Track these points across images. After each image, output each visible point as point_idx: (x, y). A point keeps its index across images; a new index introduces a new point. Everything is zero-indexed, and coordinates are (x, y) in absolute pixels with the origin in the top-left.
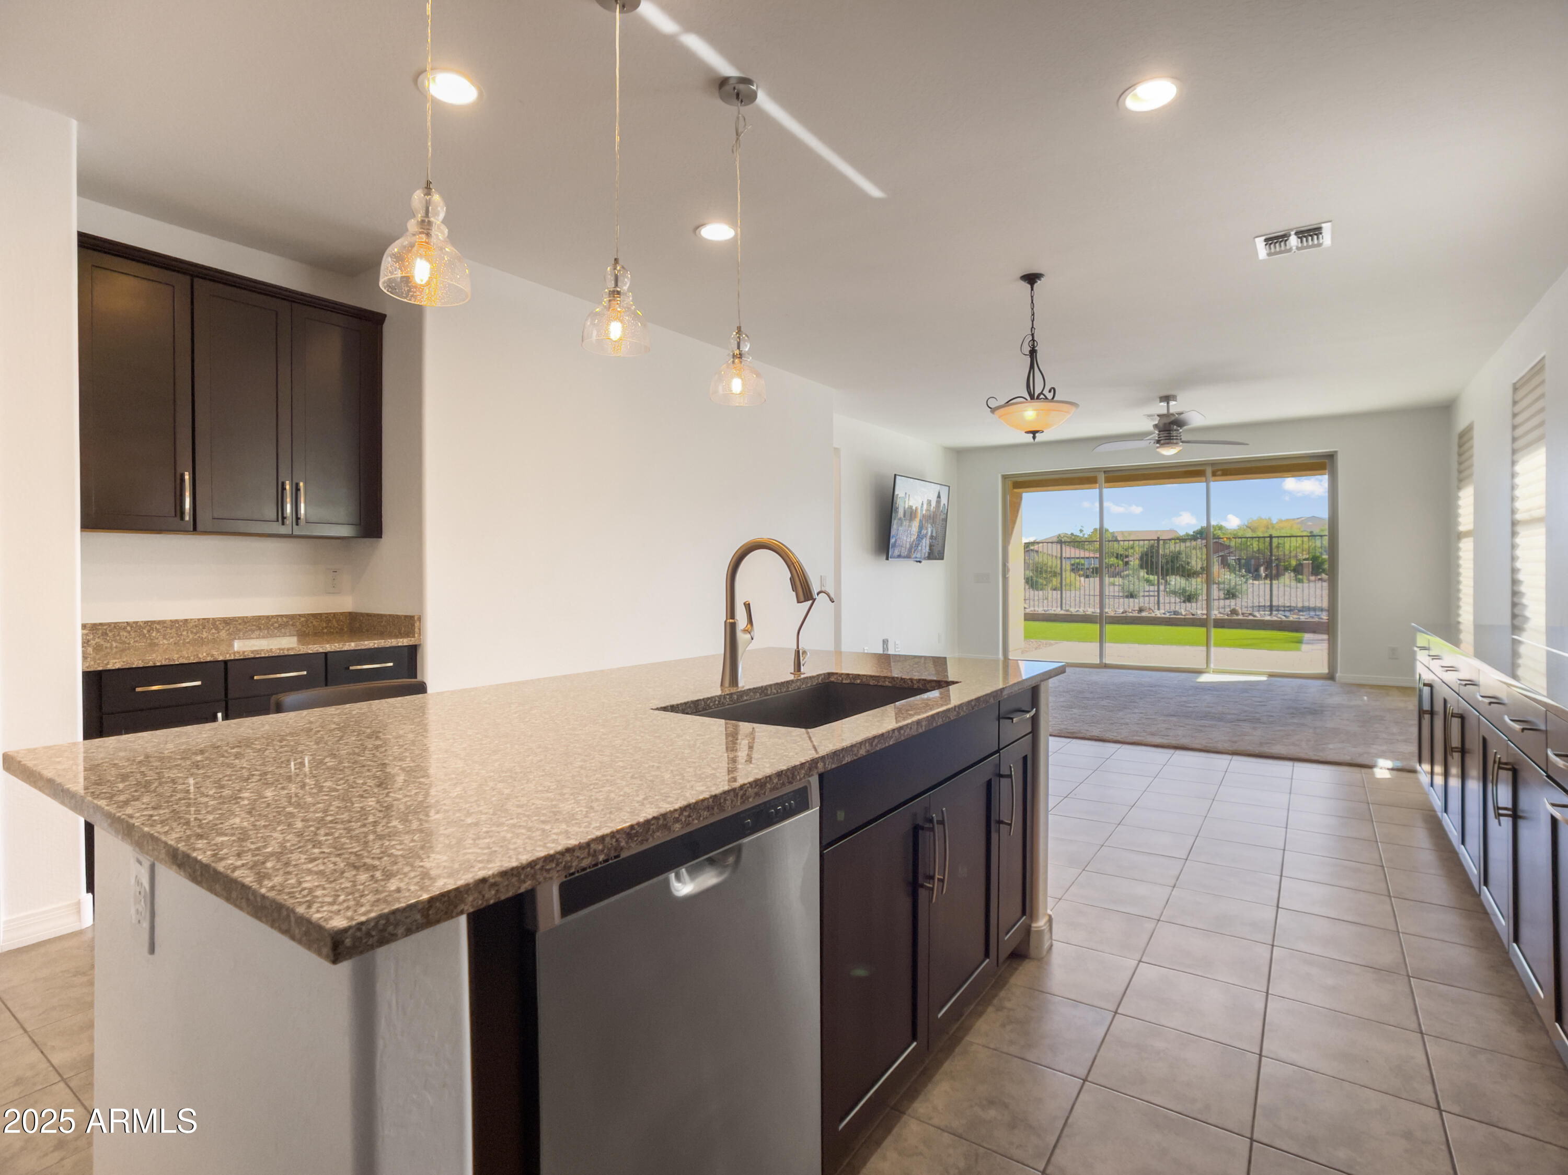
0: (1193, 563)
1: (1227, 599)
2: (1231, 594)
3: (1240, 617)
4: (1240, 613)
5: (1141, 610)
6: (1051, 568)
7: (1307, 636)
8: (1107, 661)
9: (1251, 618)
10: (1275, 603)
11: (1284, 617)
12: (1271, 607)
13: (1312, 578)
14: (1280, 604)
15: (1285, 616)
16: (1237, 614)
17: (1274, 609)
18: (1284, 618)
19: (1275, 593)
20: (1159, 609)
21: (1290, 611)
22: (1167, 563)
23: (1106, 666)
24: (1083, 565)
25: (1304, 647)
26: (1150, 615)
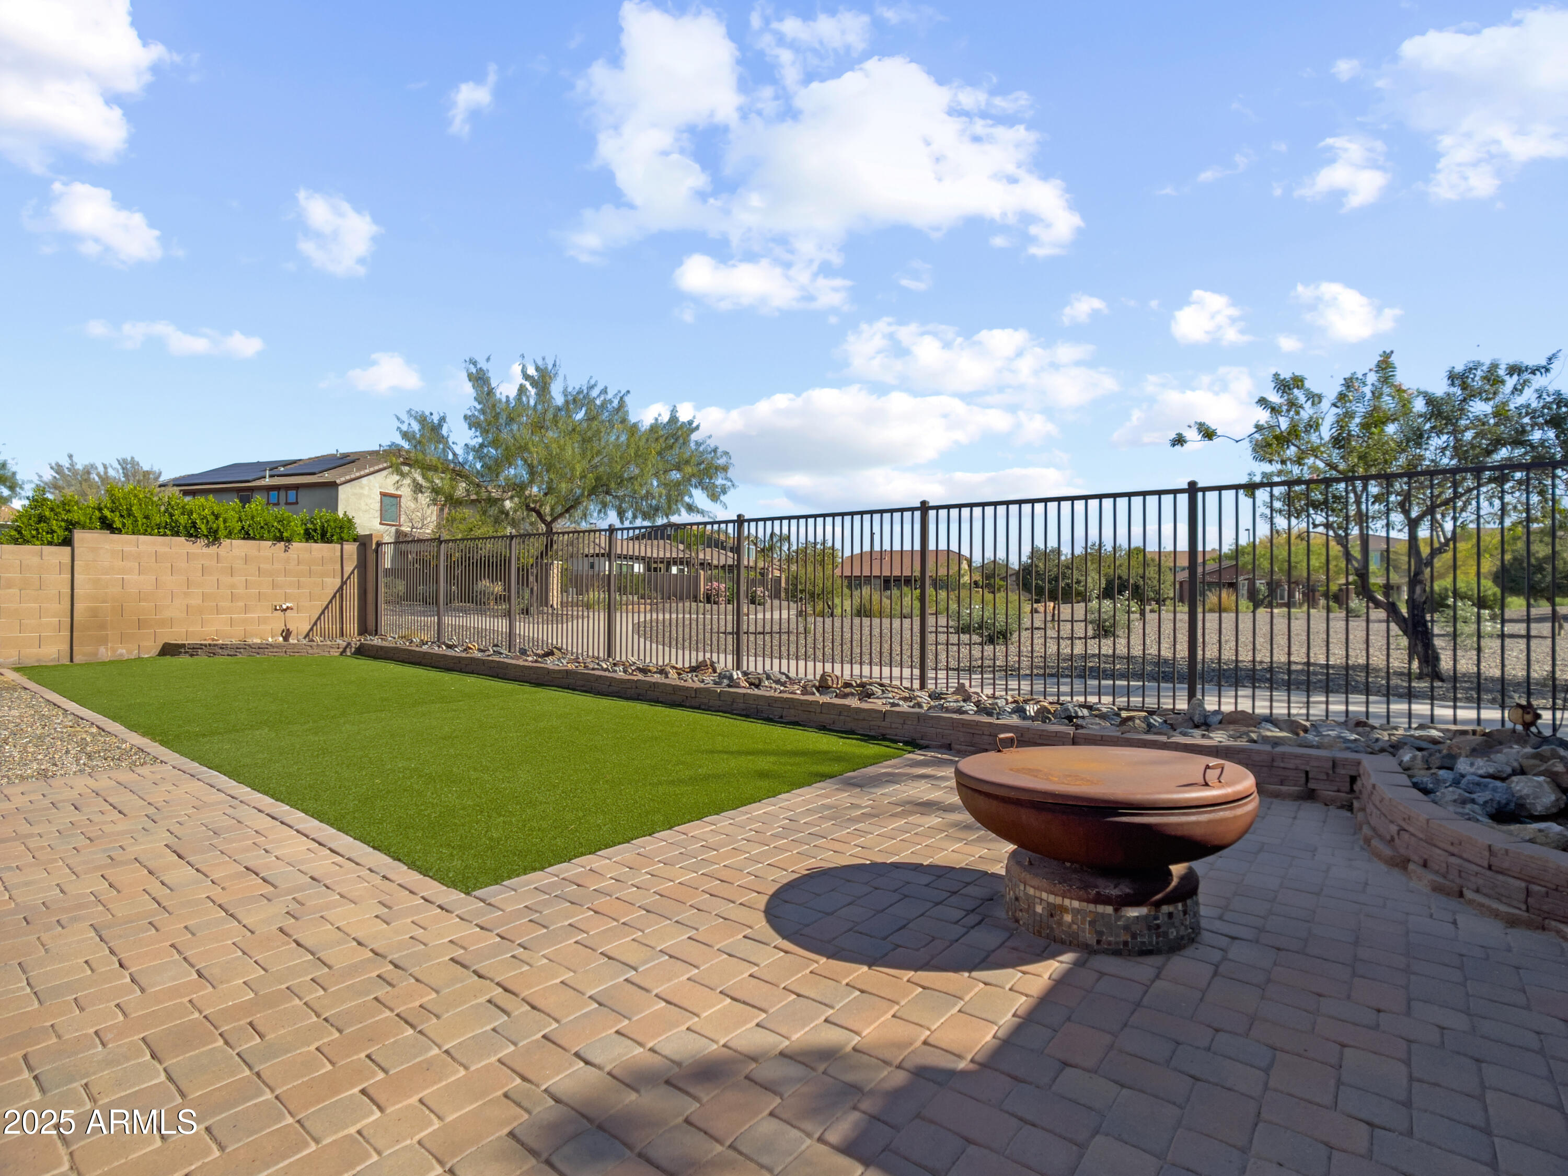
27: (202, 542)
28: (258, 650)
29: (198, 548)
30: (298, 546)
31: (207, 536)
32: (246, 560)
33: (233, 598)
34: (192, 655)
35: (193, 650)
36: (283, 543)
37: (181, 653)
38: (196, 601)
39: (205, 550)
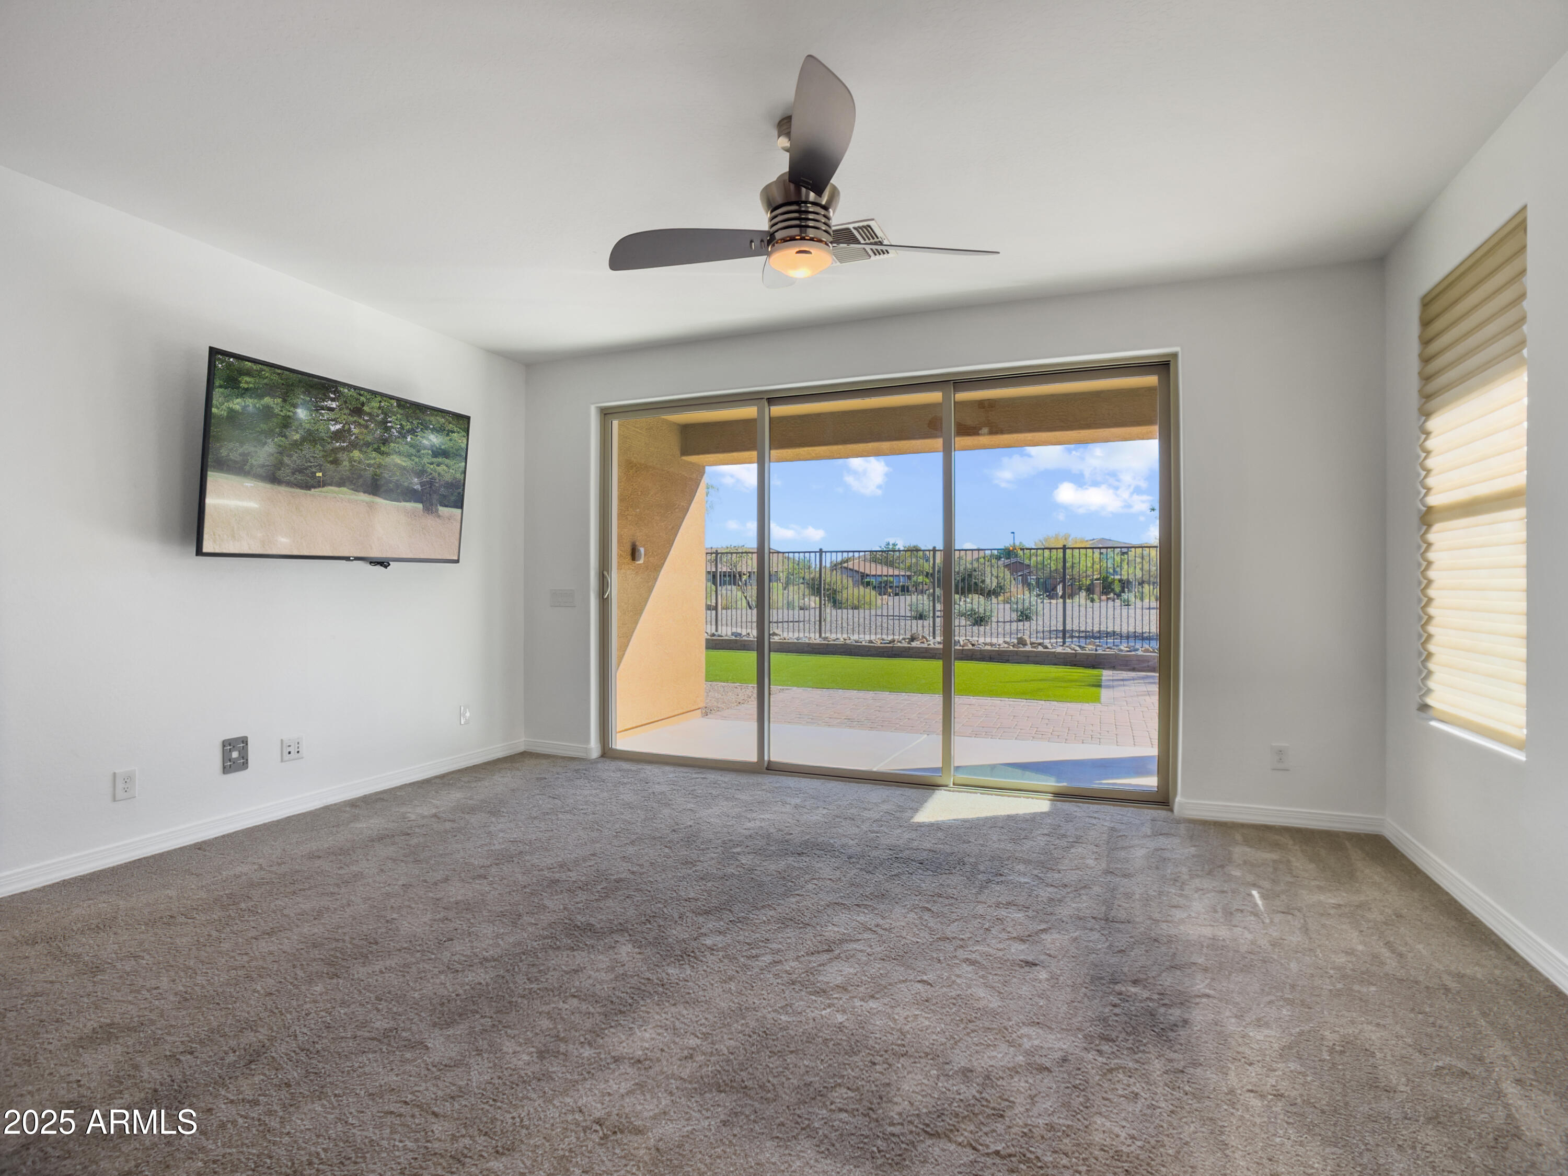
0: (988, 581)
1: (1020, 621)
2: (1025, 616)
3: (1028, 648)
4: (1028, 642)
5: (913, 639)
6: (829, 585)
7: (1107, 674)
8: (776, 755)
9: (1040, 649)
10: (1068, 627)
11: (1077, 648)
12: (1064, 631)
13: (1104, 597)
14: (1076, 628)
15: (1079, 646)
16: (1025, 645)
17: (1067, 635)
18: (1079, 651)
19: (1069, 613)
20: (934, 638)
21: (1086, 637)
22: (963, 580)
23: (772, 769)
24: (891, 582)
25: (1105, 694)
26: (923, 645)
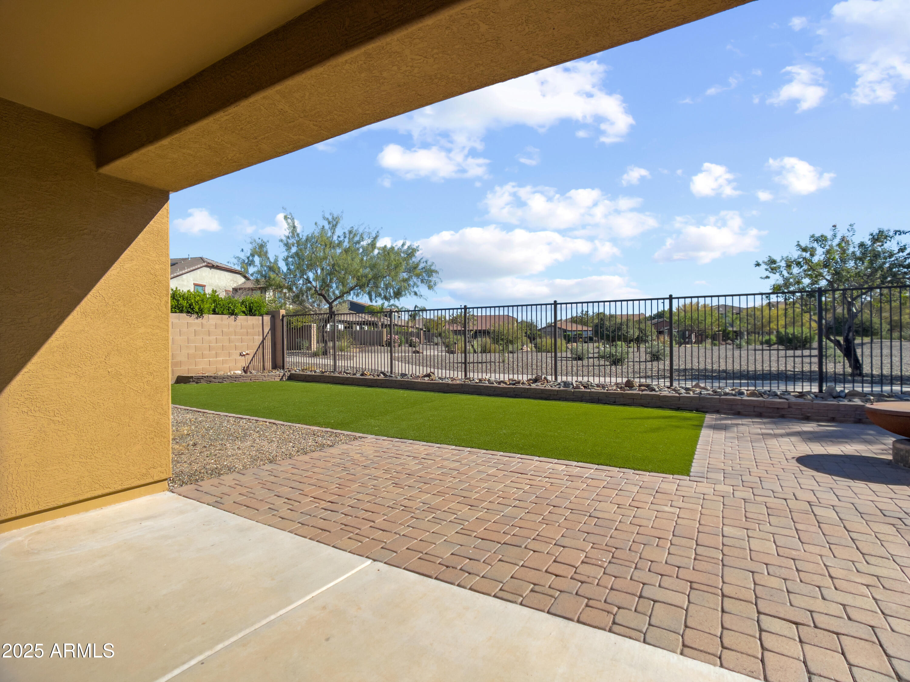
2: (656, 357)
27: (194, 316)
28: (235, 379)
29: (192, 320)
30: (241, 318)
31: (197, 313)
32: (216, 326)
33: (210, 348)
34: (197, 383)
35: (198, 380)
36: (233, 316)
37: (190, 381)
38: (192, 351)
39: (196, 321)
